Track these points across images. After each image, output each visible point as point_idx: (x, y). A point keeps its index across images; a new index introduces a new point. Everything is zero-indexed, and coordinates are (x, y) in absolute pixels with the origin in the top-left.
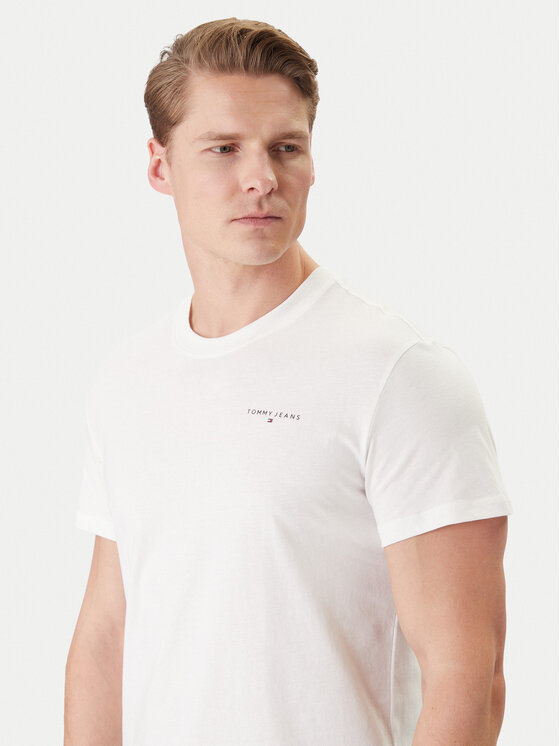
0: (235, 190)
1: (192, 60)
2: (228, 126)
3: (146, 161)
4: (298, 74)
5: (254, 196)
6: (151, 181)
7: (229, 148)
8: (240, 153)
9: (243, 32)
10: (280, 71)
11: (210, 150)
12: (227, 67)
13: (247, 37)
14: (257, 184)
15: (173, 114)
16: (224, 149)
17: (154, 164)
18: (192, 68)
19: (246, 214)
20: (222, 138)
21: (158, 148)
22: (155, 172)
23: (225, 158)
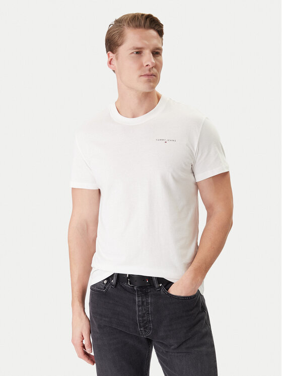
0: (142, 66)
1: (125, 25)
2: (139, 45)
3: (106, 60)
4: (159, 29)
5: (148, 67)
6: (109, 66)
7: (139, 52)
8: (143, 54)
9: (143, 15)
10: (154, 29)
11: (132, 53)
12: (138, 26)
13: (144, 17)
14: (149, 63)
15: (119, 42)
16: (137, 53)
17: (109, 60)
18: (126, 27)
19: (145, 74)
20: (137, 48)
21: (111, 54)
22: (110, 63)
23: (137, 55)
